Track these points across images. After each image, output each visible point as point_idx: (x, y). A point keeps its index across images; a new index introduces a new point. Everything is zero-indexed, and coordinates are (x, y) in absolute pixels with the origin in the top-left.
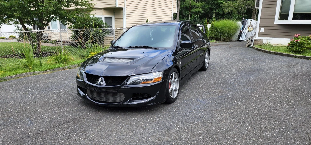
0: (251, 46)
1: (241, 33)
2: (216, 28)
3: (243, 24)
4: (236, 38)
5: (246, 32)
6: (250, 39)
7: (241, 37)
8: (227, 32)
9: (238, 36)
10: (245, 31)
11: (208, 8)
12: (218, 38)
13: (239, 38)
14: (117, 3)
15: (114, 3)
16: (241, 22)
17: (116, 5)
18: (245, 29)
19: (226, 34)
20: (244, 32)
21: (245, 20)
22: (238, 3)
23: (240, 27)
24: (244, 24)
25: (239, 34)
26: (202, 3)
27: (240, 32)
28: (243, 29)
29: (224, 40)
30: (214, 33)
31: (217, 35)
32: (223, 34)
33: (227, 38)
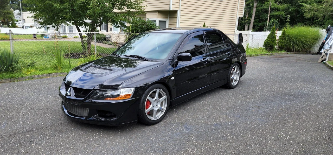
0: (324, 62)
1: (323, 44)
2: (288, 36)
3: (327, 33)
4: (316, 49)
5: (330, 43)
6: (325, 52)
7: (324, 48)
8: (302, 42)
9: (319, 46)
10: (330, 41)
11: (294, 11)
12: (290, 49)
13: (320, 49)
14: (171, 6)
15: (168, 6)
16: (325, 30)
17: (170, 8)
18: (330, 39)
19: (301, 44)
20: (328, 43)
21: (331, 27)
22: (324, 6)
23: (324, 36)
24: (330, 32)
25: (321, 44)
26: (286, 4)
27: (323, 42)
28: (327, 39)
29: (298, 52)
30: (285, 42)
31: (289, 45)
32: (296, 44)
33: (301, 48)
